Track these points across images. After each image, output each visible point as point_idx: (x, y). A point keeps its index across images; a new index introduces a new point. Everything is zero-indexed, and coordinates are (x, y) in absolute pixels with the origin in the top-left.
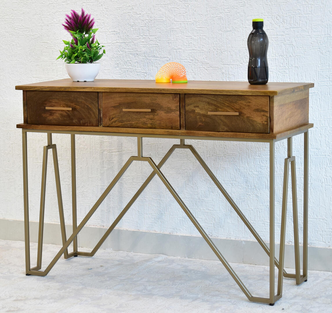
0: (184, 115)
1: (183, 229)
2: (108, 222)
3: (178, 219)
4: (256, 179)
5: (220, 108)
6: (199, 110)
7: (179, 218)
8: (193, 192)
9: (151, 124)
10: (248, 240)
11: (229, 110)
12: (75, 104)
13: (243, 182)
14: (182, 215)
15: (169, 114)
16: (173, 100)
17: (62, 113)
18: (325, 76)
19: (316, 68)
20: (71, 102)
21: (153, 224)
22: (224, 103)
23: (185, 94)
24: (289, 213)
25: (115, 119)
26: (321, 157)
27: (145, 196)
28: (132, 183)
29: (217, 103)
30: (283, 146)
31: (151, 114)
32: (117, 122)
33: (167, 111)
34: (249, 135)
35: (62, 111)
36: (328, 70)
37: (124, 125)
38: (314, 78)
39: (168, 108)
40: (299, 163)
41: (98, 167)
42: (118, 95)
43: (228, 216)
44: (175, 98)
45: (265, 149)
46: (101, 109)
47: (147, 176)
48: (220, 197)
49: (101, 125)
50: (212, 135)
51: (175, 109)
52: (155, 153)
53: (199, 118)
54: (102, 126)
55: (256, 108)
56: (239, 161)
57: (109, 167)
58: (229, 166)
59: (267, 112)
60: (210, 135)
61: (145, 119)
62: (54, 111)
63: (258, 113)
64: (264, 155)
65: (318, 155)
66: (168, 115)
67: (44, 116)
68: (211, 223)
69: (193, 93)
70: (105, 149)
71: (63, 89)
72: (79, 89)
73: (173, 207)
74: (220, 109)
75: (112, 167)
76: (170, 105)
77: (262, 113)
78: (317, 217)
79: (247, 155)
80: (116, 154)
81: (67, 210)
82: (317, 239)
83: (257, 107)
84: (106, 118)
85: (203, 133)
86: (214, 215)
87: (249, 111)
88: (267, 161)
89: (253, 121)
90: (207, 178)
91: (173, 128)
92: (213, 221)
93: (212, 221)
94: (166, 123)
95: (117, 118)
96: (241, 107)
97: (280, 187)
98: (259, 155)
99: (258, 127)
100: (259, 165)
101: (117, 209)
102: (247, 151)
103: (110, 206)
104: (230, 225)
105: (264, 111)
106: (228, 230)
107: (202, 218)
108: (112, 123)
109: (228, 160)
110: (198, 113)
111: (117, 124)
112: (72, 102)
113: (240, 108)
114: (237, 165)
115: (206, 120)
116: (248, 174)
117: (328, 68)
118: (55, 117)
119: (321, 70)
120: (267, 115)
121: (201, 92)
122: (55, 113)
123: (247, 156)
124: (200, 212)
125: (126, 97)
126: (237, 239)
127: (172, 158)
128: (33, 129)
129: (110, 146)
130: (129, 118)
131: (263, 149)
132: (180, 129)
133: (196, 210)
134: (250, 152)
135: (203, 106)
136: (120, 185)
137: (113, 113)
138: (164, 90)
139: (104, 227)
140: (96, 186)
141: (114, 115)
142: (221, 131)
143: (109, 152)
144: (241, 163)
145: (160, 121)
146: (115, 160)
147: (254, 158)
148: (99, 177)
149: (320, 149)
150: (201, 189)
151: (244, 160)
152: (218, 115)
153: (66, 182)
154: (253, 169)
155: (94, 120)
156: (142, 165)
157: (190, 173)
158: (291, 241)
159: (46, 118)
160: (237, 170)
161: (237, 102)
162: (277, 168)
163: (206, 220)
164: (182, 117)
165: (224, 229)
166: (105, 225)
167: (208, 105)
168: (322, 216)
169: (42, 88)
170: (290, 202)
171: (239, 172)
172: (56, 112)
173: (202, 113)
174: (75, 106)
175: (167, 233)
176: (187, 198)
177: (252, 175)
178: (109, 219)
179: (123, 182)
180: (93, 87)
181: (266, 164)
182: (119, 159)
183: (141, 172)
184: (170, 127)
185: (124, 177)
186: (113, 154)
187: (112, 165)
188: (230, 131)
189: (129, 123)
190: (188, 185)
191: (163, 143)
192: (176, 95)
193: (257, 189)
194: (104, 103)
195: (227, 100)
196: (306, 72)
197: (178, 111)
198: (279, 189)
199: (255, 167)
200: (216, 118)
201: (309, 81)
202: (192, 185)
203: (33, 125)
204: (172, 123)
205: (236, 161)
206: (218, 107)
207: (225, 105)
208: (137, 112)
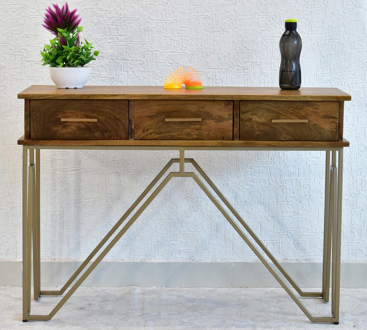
0: (239, 124)
1: (158, 255)
2: (60, 254)
3: (151, 244)
4: (247, 194)
5: (282, 115)
6: (257, 118)
7: (153, 242)
8: (171, 212)
9: (197, 135)
10: (238, 261)
11: (293, 118)
12: (97, 115)
13: (232, 198)
14: (157, 239)
15: (221, 124)
16: (226, 108)
17: (80, 125)
18: (326, 81)
19: (316, 72)
20: (92, 113)
21: (120, 252)
22: (287, 110)
23: (240, 101)
24: (284, 228)
25: (151, 131)
26: (321, 166)
27: (110, 221)
28: (93, 206)
29: (279, 110)
30: (279, 156)
31: (198, 124)
32: (153, 134)
33: (218, 120)
34: (318, 143)
35: (80, 122)
36: (329, 74)
37: (163, 137)
38: (314, 83)
39: (219, 117)
40: (296, 174)
41: (48, 189)
42: (155, 103)
43: (214, 237)
44: (228, 105)
45: (258, 161)
46: (132, 119)
47: (112, 197)
48: (204, 216)
49: (131, 138)
50: (275, 145)
51: (227, 118)
52: (124, 170)
53: (257, 127)
54: (133, 138)
55: (324, 115)
56: (227, 175)
57: (63, 189)
58: (215, 181)
59: (336, 118)
60: (273, 144)
61: (189, 130)
62: (68, 124)
63: (327, 120)
64: (257, 167)
65: (317, 165)
66: (219, 125)
67: (54, 130)
68: (193, 246)
69: (254, 99)
70: (57, 168)
71: (85, 97)
72: (107, 97)
73: (146, 231)
74: (282, 117)
75: (67, 188)
76: (221, 114)
77: (331, 120)
78: (316, 230)
79: (237, 167)
80: (72, 173)
81: (4, 244)
82: (316, 254)
83: (326, 113)
84: (139, 130)
85: (265, 143)
86: (197, 237)
87: (316, 118)
88: (260, 173)
89: (321, 129)
90: (188, 195)
91: (225, 138)
92: (196, 243)
93: (194, 243)
94: (216, 134)
95: (154, 129)
96: (307, 113)
97: (274, 201)
98: (250, 167)
99: (326, 134)
100: (250, 178)
101: (73, 238)
102: (237, 163)
103: (64, 235)
104: (216, 246)
105: (333, 118)
106: (213, 251)
107: (182, 241)
108: (147, 136)
109: (214, 174)
110: (256, 121)
111: (154, 136)
112: (94, 112)
113: (306, 115)
114: (224, 180)
115: (266, 128)
116: (237, 188)
117: (330, 72)
118: (69, 130)
119: (321, 74)
120: (336, 122)
121: (263, 98)
122: (70, 125)
123: (236, 169)
124: (180, 235)
125: (166, 105)
126: (224, 261)
127: (145, 175)
128: (42, 145)
129: (64, 164)
130: (170, 129)
131: (255, 161)
132: (233, 140)
133: (174, 232)
134: (240, 164)
135: (262, 114)
136: (77, 210)
137: (147, 123)
138: (218, 96)
139: (55, 260)
140: (45, 212)
141: (149, 126)
142: (283, 140)
143: (63, 171)
144: (230, 177)
145: (209, 131)
146: (70, 181)
147: (245, 171)
148: (49, 202)
149: (319, 158)
150: (181, 208)
151: (233, 173)
152: (280, 123)
153: (3, 210)
154: (243, 183)
155: (123, 133)
156: (106, 185)
157: (167, 191)
158: (287, 258)
159: (58, 131)
160: (225, 184)
161: (303, 108)
162: (271, 180)
163: (186, 242)
164: (236, 127)
165: (208, 251)
166: (56, 258)
167: (268, 113)
168: (321, 229)
169: (56, 96)
170: (285, 217)
171: (226, 187)
172: (72, 124)
173: (260, 121)
174: (98, 116)
175: (138, 261)
176: (163, 220)
177: (242, 189)
178: (62, 251)
179: (81, 206)
180: (126, 95)
181: (259, 176)
182: (77, 180)
183: (105, 193)
184: (221, 138)
185: (83, 199)
186: (68, 174)
187: (67, 187)
188: (293, 140)
189: (168, 134)
190: (165, 204)
191: (134, 158)
192: (229, 102)
193: (248, 204)
194: (136, 112)
195: (291, 106)
196: (305, 77)
197: (231, 119)
198: (273, 203)
199: (246, 181)
200: (277, 126)
201: (308, 86)
202: (170, 205)
203: (42, 141)
204: (223, 133)
205: (224, 175)
206: (280, 114)
207: (288, 111)
208: (180, 122)
